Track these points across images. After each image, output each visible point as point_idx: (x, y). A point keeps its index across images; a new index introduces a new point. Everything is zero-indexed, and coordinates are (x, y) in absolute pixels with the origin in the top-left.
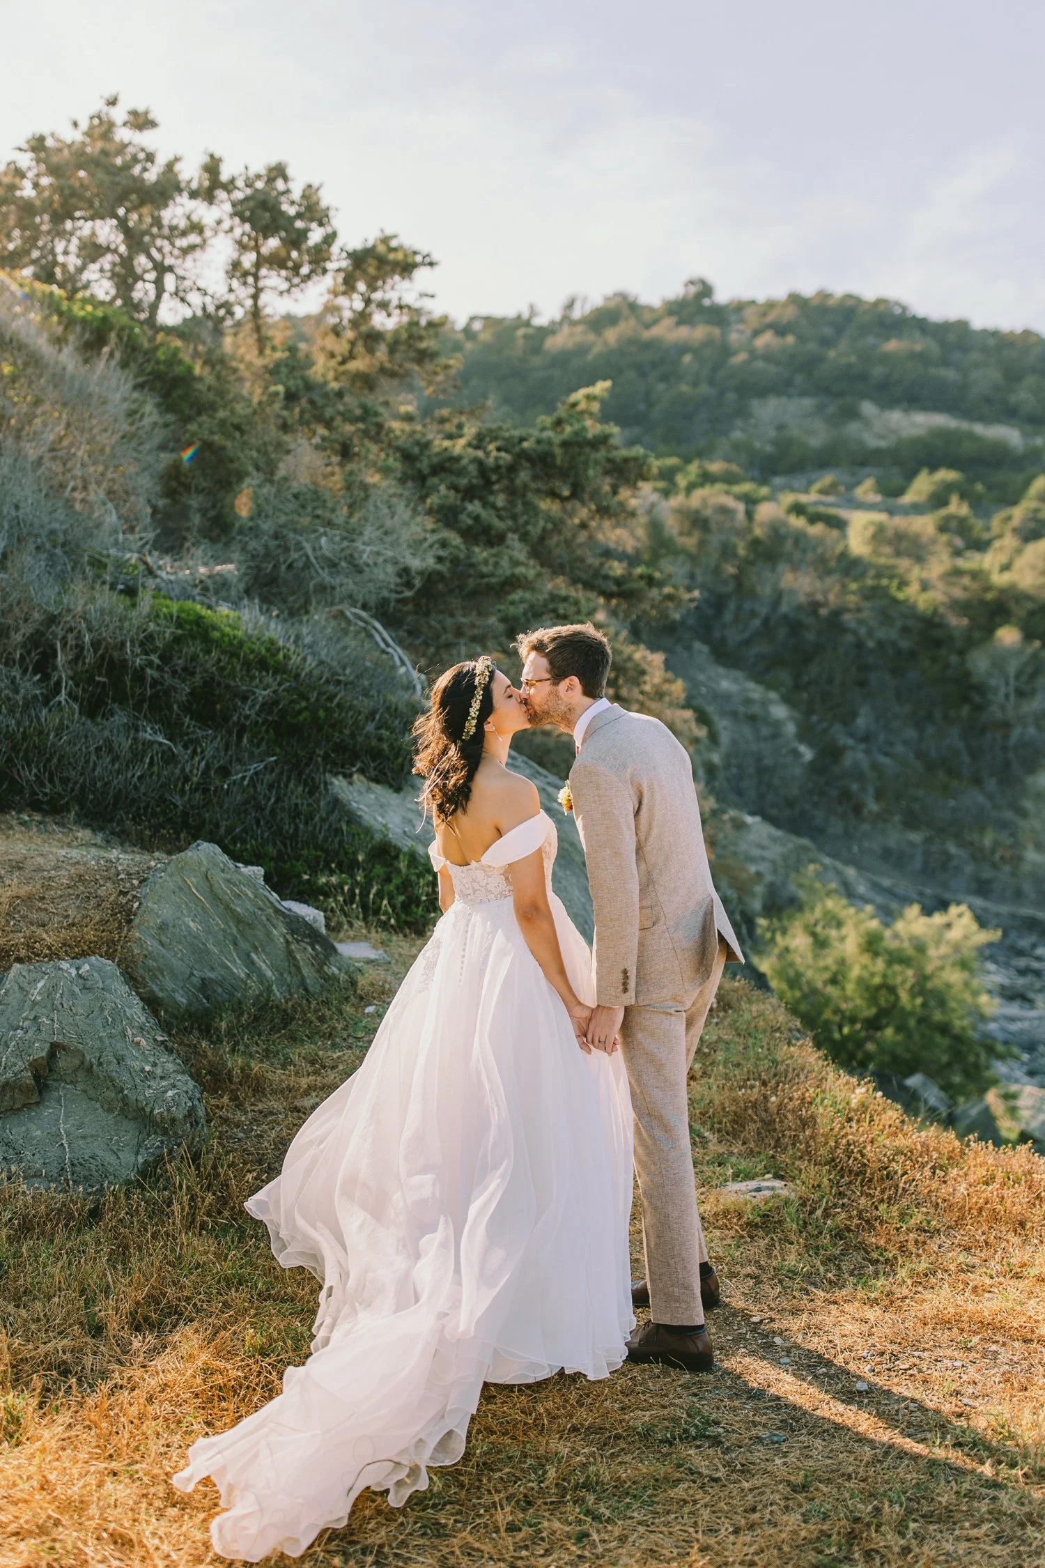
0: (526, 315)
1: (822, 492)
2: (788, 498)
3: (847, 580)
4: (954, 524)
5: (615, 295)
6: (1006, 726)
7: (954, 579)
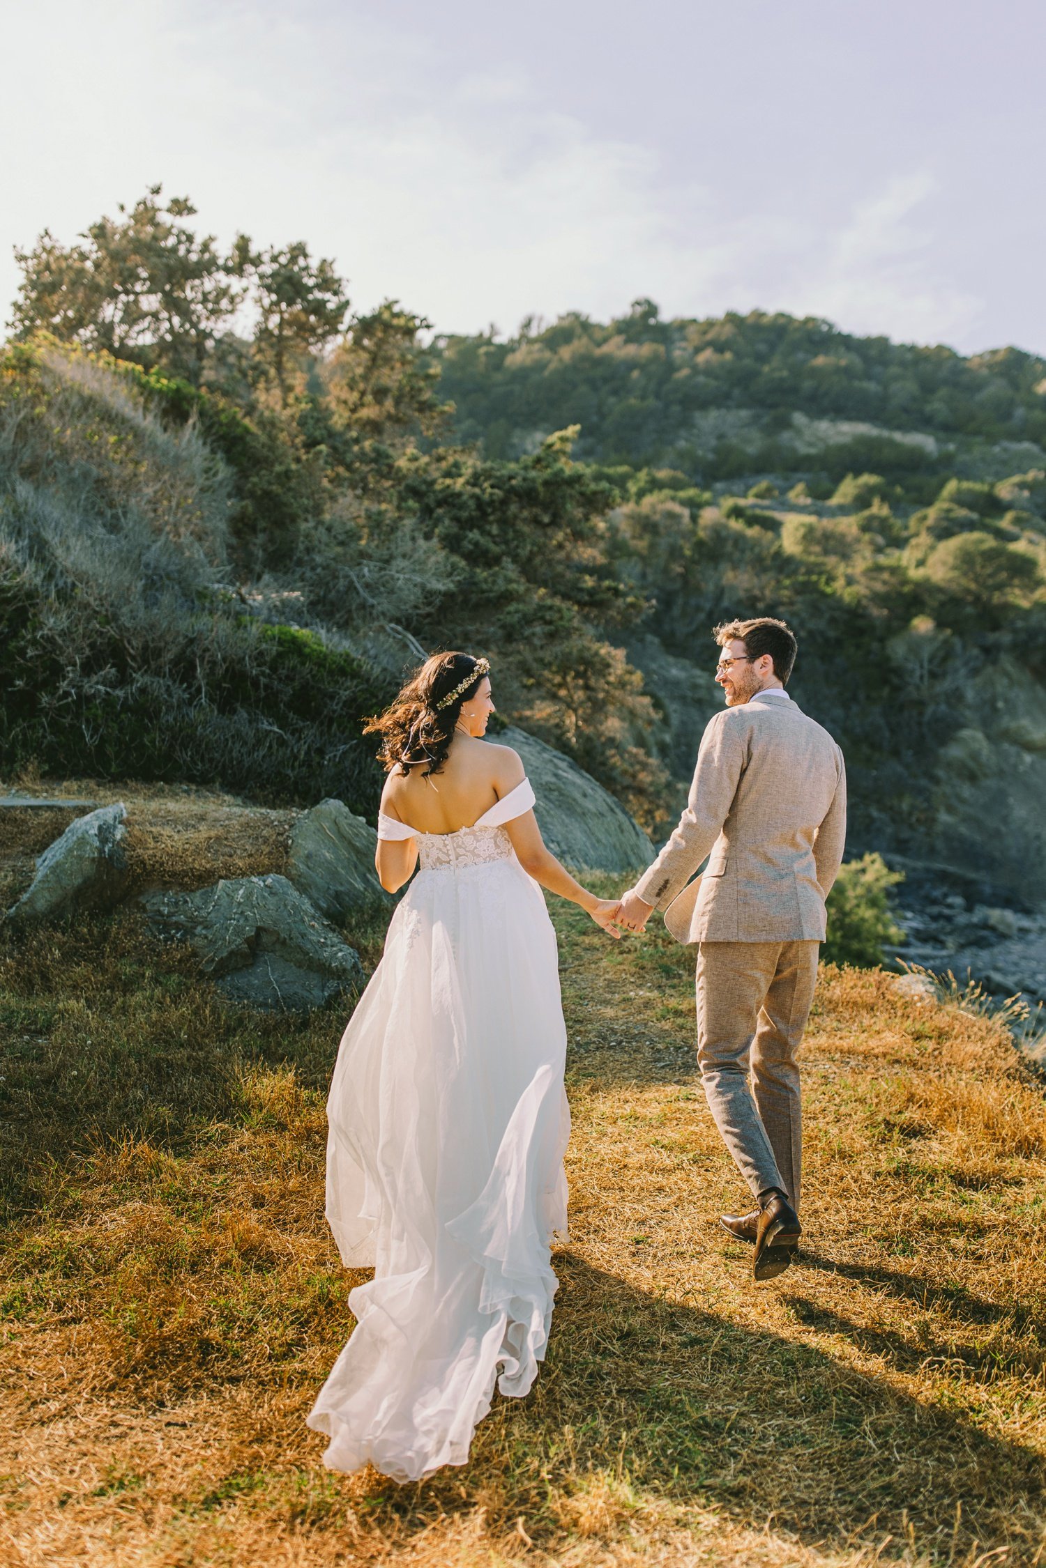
0: (487, 334)
1: (759, 496)
2: (728, 503)
3: (781, 577)
4: (875, 524)
5: (569, 315)
6: (921, 704)
7: (874, 574)
